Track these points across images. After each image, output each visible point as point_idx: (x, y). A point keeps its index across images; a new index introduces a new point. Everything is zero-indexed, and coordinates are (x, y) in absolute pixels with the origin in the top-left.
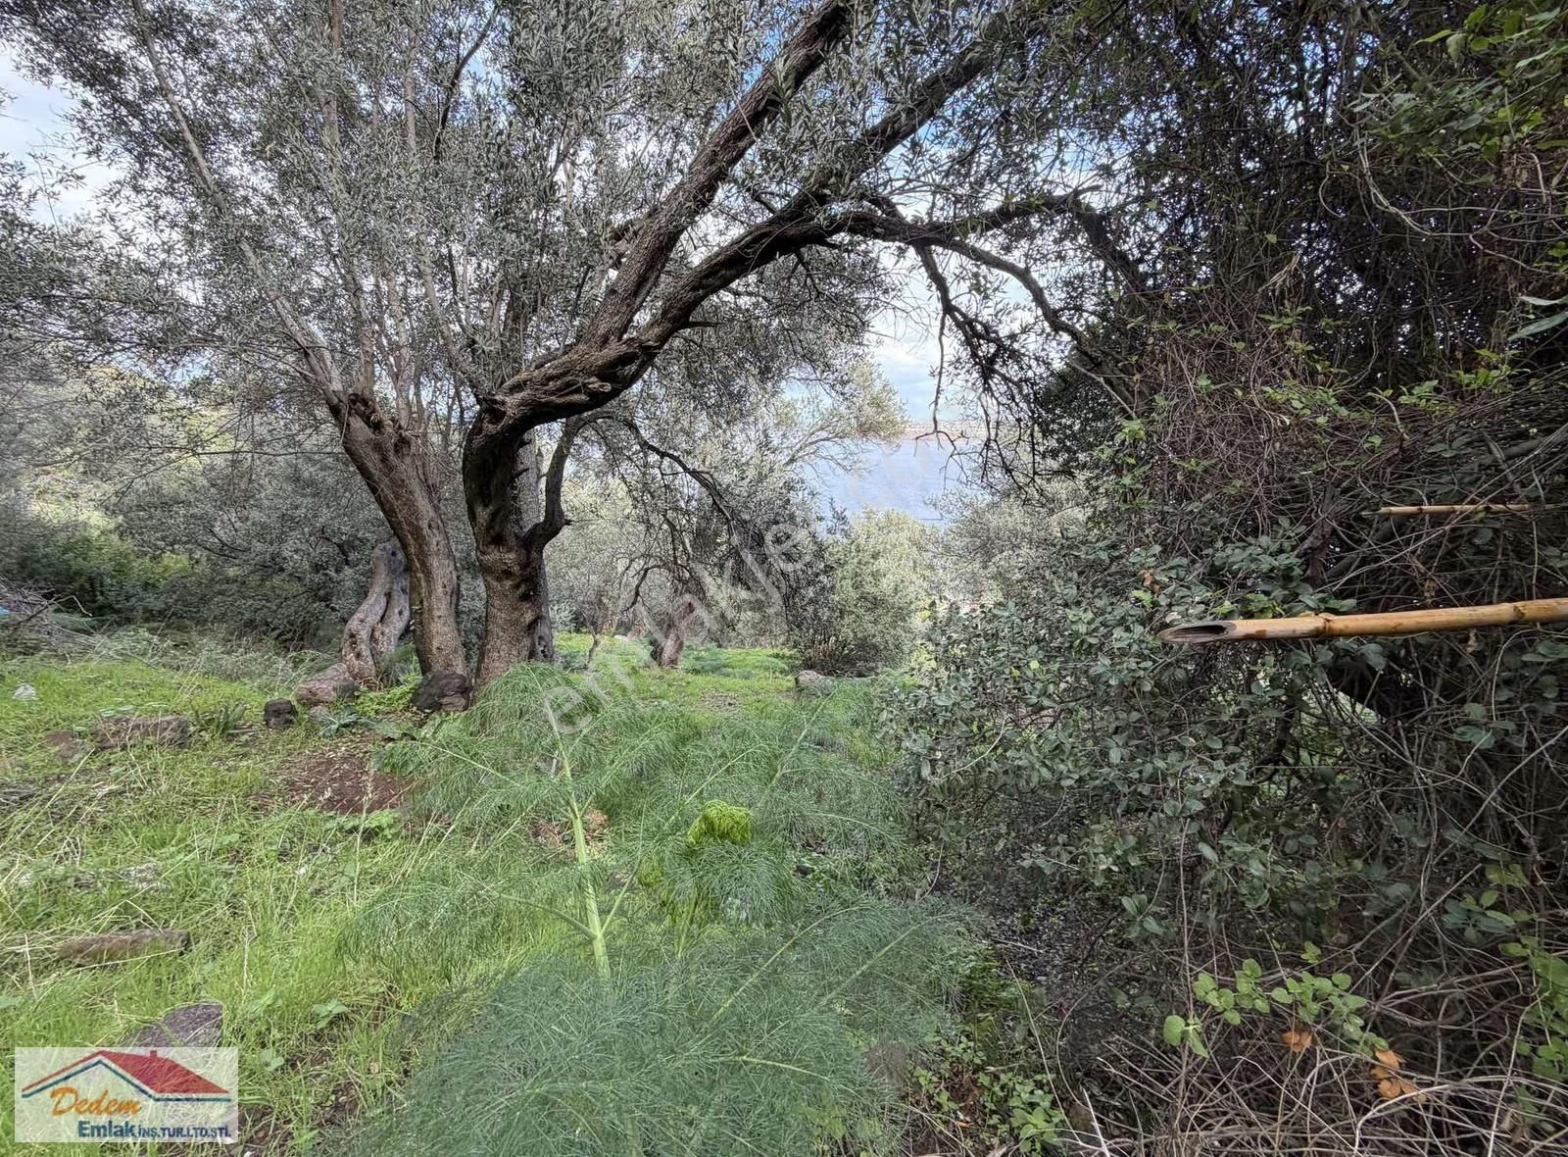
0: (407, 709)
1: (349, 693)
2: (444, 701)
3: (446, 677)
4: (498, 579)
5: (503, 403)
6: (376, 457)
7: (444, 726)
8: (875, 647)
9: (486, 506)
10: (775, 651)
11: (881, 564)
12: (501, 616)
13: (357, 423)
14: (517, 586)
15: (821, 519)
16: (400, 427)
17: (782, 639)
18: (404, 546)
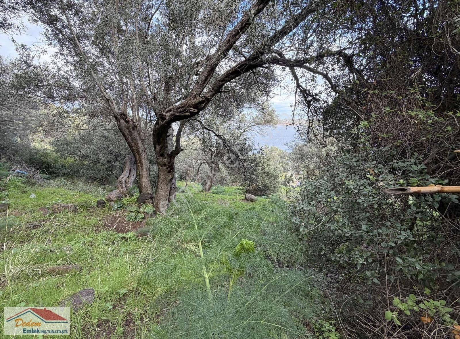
0: (136, 203)
1: (120, 198)
2: (146, 201)
3: (147, 194)
4: (162, 166)
5: (165, 115)
6: (127, 131)
7: (146, 208)
8: (268, 187)
9: (159, 145)
10: (238, 187)
11: (270, 162)
12: (162, 177)
13: (122, 121)
14: (167, 169)
15: (255, 149)
16: (134, 122)
17: (240, 184)
18: (135, 156)
